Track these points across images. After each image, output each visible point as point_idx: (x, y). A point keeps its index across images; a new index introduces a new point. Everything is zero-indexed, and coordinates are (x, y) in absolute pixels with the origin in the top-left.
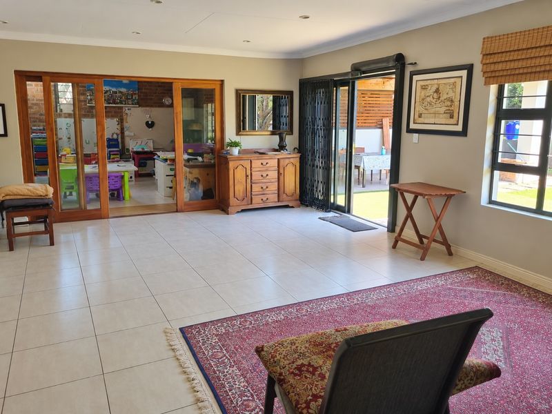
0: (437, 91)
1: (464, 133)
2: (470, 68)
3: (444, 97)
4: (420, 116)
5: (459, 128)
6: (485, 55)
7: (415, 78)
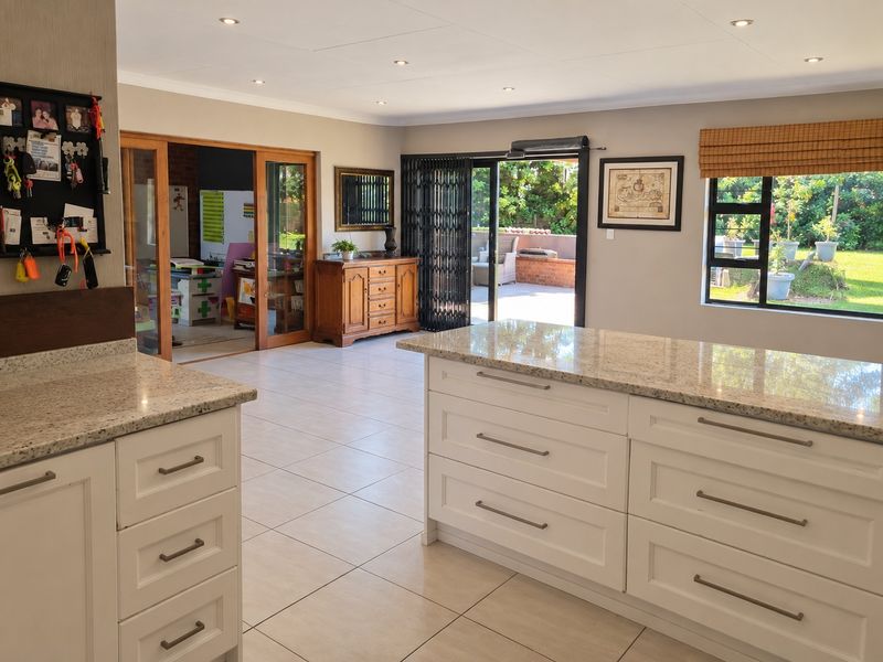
0: (640, 182)
1: (677, 227)
2: (680, 160)
3: (648, 189)
4: (617, 209)
5: (671, 222)
6: (703, 146)
7: (608, 166)
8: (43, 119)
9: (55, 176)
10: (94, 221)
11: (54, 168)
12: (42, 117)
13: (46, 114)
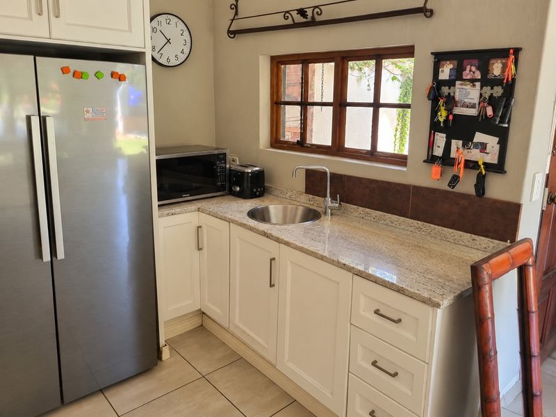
8: (471, 71)
9: (473, 112)
10: (497, 147)
11: (473, 106)
12: (470, 71)
13: (473, 69)
